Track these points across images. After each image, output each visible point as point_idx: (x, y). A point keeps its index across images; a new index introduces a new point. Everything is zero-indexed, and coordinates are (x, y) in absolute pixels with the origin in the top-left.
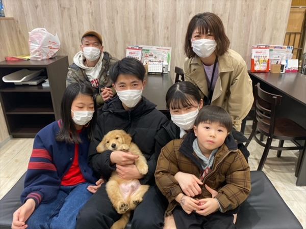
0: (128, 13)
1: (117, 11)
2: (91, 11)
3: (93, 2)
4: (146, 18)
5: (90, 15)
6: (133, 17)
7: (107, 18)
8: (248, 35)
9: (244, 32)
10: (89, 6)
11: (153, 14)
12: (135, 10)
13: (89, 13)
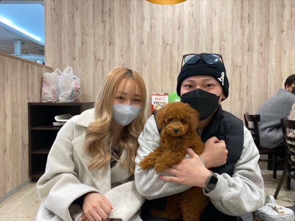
4: (171, 69)
6: (160, 68)
8: (267, 84)
9: (262, 81)
12: (162, 62)
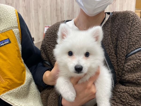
0: (46, 7)
1: (40, 6)
2: (24, 6)
3: (26, 1)
5: (24, 8)
7: (34, 10)
10: (24, 3)
11: (61, 8)
13: (23, 7)
